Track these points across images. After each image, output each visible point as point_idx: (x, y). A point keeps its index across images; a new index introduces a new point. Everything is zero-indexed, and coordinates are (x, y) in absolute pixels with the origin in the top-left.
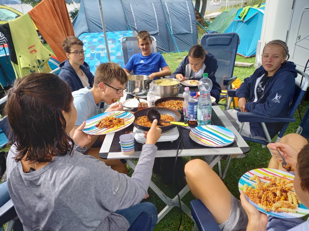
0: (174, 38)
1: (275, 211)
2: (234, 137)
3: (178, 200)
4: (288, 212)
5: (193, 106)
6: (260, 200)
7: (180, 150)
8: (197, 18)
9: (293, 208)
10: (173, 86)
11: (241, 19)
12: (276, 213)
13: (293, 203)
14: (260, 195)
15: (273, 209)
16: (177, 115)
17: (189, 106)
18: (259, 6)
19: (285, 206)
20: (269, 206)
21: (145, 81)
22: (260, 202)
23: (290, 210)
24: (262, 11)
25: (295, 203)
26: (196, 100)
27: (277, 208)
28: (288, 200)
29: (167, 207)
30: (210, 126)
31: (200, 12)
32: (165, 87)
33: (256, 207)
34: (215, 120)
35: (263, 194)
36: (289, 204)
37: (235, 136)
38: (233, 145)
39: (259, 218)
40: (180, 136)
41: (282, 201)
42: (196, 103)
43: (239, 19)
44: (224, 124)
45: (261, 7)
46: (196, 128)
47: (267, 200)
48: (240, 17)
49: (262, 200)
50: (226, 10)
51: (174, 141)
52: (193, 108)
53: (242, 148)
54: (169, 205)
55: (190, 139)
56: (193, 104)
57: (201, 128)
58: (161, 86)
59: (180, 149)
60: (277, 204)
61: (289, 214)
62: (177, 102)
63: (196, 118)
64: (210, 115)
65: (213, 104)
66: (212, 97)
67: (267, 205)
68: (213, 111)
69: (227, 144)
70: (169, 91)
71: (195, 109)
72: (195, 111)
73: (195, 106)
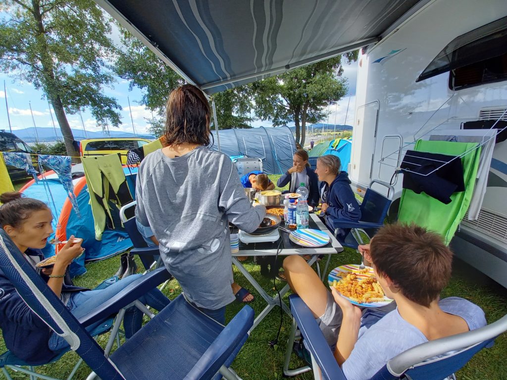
0: (278, 163)
1: (366, 302)
2: (329, 239)
3: (279, 299)
4: (377, 301)
5: (293, 212)
6: (351, 294)
7: (280, 250)
8: (298, 148)
9: (381, 297)
10: (276, 196)
11: (334, 149)
12: (367, 304)
13: (379, 292)
14: (349, 288)
15: (364, 300)
16: (278, 219)
17: (289, 211)
18: (348, 139)
19: (373, 296)
20: (360, 298)
21: (251, 192)
22: (351, 295)
23: (378, 299)
24: (351, 142)
25: (381, 292)
26: (295, 207)
27: (367, 299)
28: (374, 291)
29: (269, 306)
30: (308, 230)
31: (300, 143)
32: (268, 197)
33: (348, 300)
34: (312, 225)
35: (352, 287)
36: (376, 294)
37: (331, 238)
38: (329, 245)
39: (354, 310)
40: (280, 237)
41: (369, 291)
42: (295, 209)
43: (332, 148)
44: (320, 228)
45: (350, 139)
46: (295, 231)
47: (356, 293)
48: (332, 147)
49: (352, 293)
50: (321, 143)
51: (275, 242)
52: (293, 213)
53: (336, 248)
54: (270, 304)
55: (290, 240)
56: (293, 210)
57: (300, 231)
58: (265, 196)
59: (280, 248)
60: (366, 295)
61: (379, 303)
62: (279, 210)
63: (295, 223)
64: (308, 220)
65: (310, 212)
66: (309, 207)
67: (357, 297)
68: (310, 217)
69: (322, 244)
70: (272, 201)
71: (294, 214)
72: (294, 216)
73: (294, 212)
